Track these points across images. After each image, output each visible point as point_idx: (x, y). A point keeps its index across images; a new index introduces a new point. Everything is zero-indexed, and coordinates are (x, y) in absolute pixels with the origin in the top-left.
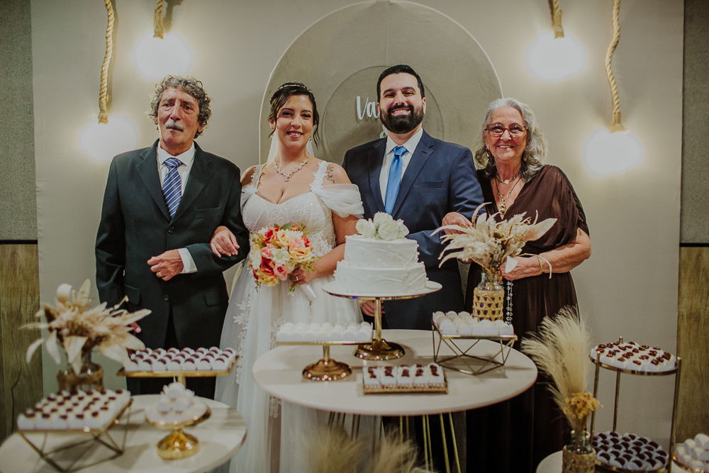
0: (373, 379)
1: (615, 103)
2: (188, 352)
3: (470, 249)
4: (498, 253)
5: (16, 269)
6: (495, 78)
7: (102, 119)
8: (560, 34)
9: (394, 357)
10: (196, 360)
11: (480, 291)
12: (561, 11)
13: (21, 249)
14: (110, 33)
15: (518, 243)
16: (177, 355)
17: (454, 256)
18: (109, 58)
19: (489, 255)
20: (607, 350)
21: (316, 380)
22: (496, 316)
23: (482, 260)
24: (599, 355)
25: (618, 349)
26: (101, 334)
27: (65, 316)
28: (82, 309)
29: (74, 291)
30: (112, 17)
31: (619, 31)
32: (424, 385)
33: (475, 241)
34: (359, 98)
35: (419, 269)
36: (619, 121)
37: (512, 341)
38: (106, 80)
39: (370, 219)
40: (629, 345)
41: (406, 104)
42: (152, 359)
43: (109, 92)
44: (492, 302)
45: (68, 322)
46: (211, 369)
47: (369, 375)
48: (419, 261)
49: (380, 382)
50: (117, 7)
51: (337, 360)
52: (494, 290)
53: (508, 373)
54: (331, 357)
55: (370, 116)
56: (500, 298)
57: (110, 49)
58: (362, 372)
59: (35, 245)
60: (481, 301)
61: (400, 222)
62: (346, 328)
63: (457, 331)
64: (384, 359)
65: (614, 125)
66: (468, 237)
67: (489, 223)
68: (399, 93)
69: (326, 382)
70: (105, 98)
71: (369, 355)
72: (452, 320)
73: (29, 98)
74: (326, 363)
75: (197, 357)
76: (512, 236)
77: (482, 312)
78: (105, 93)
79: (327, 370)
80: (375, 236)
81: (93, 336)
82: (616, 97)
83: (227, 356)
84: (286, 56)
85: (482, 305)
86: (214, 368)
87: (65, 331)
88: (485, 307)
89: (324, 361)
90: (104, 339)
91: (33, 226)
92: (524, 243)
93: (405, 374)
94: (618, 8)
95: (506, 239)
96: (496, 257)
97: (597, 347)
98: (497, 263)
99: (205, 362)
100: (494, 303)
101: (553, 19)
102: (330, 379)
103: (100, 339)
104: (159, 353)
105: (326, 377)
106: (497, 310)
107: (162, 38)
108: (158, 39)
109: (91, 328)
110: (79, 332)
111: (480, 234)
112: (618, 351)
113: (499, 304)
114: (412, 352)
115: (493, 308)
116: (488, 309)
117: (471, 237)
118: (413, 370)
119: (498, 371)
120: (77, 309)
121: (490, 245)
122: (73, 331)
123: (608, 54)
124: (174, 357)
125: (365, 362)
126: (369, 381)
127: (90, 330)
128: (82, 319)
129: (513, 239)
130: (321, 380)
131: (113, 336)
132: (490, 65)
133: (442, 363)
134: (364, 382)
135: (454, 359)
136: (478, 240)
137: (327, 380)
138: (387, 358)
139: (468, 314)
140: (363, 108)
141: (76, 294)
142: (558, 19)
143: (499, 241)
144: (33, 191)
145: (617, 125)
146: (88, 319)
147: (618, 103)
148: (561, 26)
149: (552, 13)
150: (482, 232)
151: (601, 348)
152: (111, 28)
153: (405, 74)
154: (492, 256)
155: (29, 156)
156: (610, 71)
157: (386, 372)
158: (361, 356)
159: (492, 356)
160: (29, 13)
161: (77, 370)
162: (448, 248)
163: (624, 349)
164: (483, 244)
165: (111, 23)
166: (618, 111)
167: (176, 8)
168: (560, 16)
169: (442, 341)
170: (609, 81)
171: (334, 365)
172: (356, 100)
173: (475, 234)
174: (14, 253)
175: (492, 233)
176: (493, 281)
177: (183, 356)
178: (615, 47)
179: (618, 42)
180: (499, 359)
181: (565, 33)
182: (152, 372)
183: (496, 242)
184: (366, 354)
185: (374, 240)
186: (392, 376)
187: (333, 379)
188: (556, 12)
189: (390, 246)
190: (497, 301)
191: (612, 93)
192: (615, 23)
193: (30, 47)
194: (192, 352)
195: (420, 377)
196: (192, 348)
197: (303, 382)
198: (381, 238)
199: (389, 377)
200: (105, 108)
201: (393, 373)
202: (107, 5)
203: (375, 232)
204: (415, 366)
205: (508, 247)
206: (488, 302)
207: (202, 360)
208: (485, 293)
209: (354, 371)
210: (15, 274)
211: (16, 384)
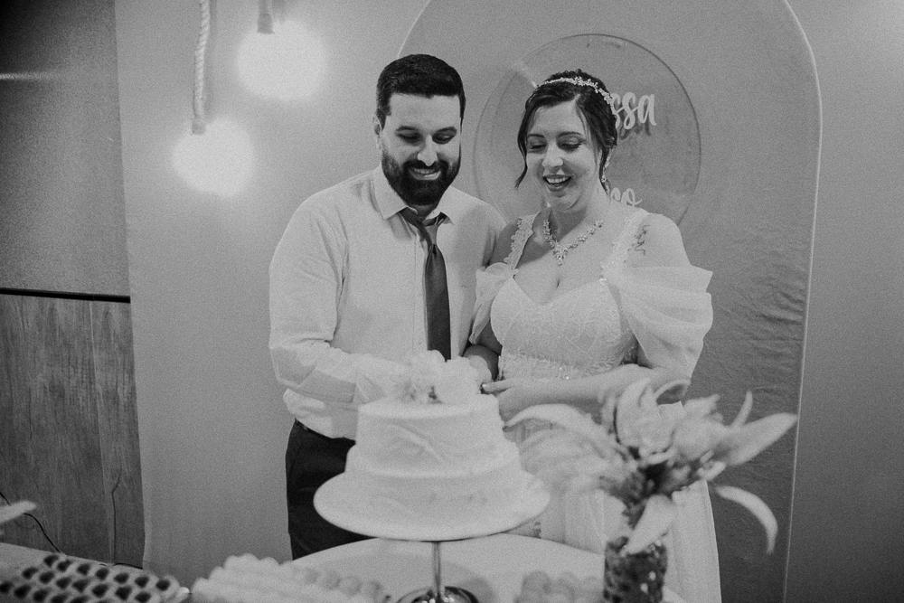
5: (109, 335)
7: (197, 129)
13: (114, 306)
43: (209, 87)
59: (128, 304)
70: (201, 96)
78: (201, 90)
144: (124, 229)
174: (107, 314)
200: (200, 110)
210: (109, 340)
211: (117, 486)
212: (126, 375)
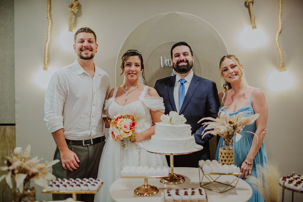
0: (169, 197)
1: (281, 58)
2: (78, 181)
3: (218, 130)
4: (231, 131)
5: (5, 137)
6: (225, 47)
7: (45, 69)
8: (254, 27)
9: (180, 183)
10: (82, 185)
11: (222, 150)
12: (255, 17)
13: (8, 128)
14: (49, 30)
15: (241, 126)
16: (73, 182)
17: (209, 133)
18: (48, 41)
19: (227, 132)
20: (288, 180)
21: (141, 196)
22: (231, 163)
23: (223, 134)
24: (284, 183)
25: (293, 179)
26: (34, 173)
27: (16, 164)
28: (25, 159)
29: (22, 151)
30: (50, 22)
31: (282, 25)
32: (196, 199)
33: (219, 125)
34: (161, 58)
35: (191, 139)
36: (283, 67)
37: (240, 176)
38: (47, 51)
39: (167, 115)
40: (298, 177)
41: (185, 60)
42: (60, 185)
43: (49, 56)
44: (228, 156)
45: (18, 167)
46: (89, 190)
47: (167, 194)
48: (192, 135)
49: (173, 198)
50: (52, 18)
51: (152, 185)
52: (230, 149)
53: (238, 192)
54: (149, 184)
55: (167, 66)
56: (232, 154)
57: (49, 37)
58: (164, 191)
59: (14, 126)
60: (223, 155)
61: (182, 116)
62: (156, 169)
63: (212, 171)
64: (175, 184)
65: (281, 68)
66: (216, 123)
67: (226, 116)
68: (182, 55)
69: (146, 197)
70: (46, 59)
71: (168, 182)
72: (209, 164)
73: (13, 59)
74: (146, 187)
75: (82, 183)
76: (238, 122)
77: (223, 161)
78: (47, 57)
79: (146, 190)
80: (170, 123)
81: (30, 174)
82: (281, 55)
83: (97, 183)
84: (128, 39)
85: (223, 157)
86: (90, 189)
87: (16, 171)
88: (225, 158)
89: (145, 186)
90: (36, 175)
91: (14, 117)
92: (244, 126)
93: (186, 194)
94: (281, 15)
95: (235, 124)
96: (230, 133)
97: (282, 178)
98: (231, 136)
99: (86, 186)
100: (229, 156)
101: (251, 20)
102: (148, 195)
103: (34, 175)
104: (64, 181)
105: (146, 194)
106: (231, 159)
107: (72, 31)
108: (70, 32)
109: (29, 170)
110: (24, 171)
111: (222, 121)
112: (293, 180)
113: (232, 156)
114: (189, 180)
115: (229, 159)
116: (227, 159)
117: (218, 123)
118: (190, 191)
119: (232, 191)
120: (23, 160)
121: (227, 128)
122: (20, 171)
123: (277, 36)
124: (71, 183)
125: (166, 186)
126: (168, 198)
127: (29, 171)
128: (25, 165)
129: (239, 124)
130: (143, 196)
131: (40, 174)
132: (223, 42)
133: (204, 186)
134: (165, 198)
135: (210, 184)
136: (221, 125)
137: (146, 196)
138: (176, 183)
139: (216, 161)
140: (163, 62)
141: (23, 152)
142: (254, 20)
143: (232, 125)
144: (14, 101)
145: (283, 69)
146: (28, 165)
147: (282, 59)
148: (255, 23)
149: (251, 18)
150: (223, 121)
151: (284, 179)
152: (49, 28)
153: (183, 46)
154: (228, 133)
155: (13, 85)
156: (278, 44)
157: (176, 192)
158: (164, 182)
159: (230, 183)
160: (13, 22)
161: (21, 191)
162: (206, 129)
163: (296, 179)
164: (224, 127)
165: (50, 25)
166: (283, 62)
167: (78, 18)
168: (254, 19)
169: (204, 176)
170: (278, 48)
171: (150, 188)
172: (160, 58)
173: (220, 122)
174: (5, 130)
175: (228, 121)
176: (229, 145)
177: (75, 183)
178: (280, 32)
179: (281, 30)
180: (233, 185)
181: (257, 27)
182: (59, 191)
183: (230, 126)
184: (166, 181)
185: (169, 125)
186: (179, 195)
187: (149, 195)
188: (253, 17)
189: (177, 128)
190: (231, 155)
191: (279, 54)
192: (280, 22)
193: (14, 37)
194: (80, 180)
195: (193, 196)
196: (80, 179)
197: (134, 197)
198: (173, 124)
199: (178, 196)
200: (46, 63)
201: (179, 193)
202: (48, 17)
203: (170, 121)
204: (191, 189)
205: (236, 128)
206: (226, 155)
207: (85, 185)
208: (225, 151)
209: (160, 191)
210: (5, 139)
211: (4, 190)
212: (11, 150)
